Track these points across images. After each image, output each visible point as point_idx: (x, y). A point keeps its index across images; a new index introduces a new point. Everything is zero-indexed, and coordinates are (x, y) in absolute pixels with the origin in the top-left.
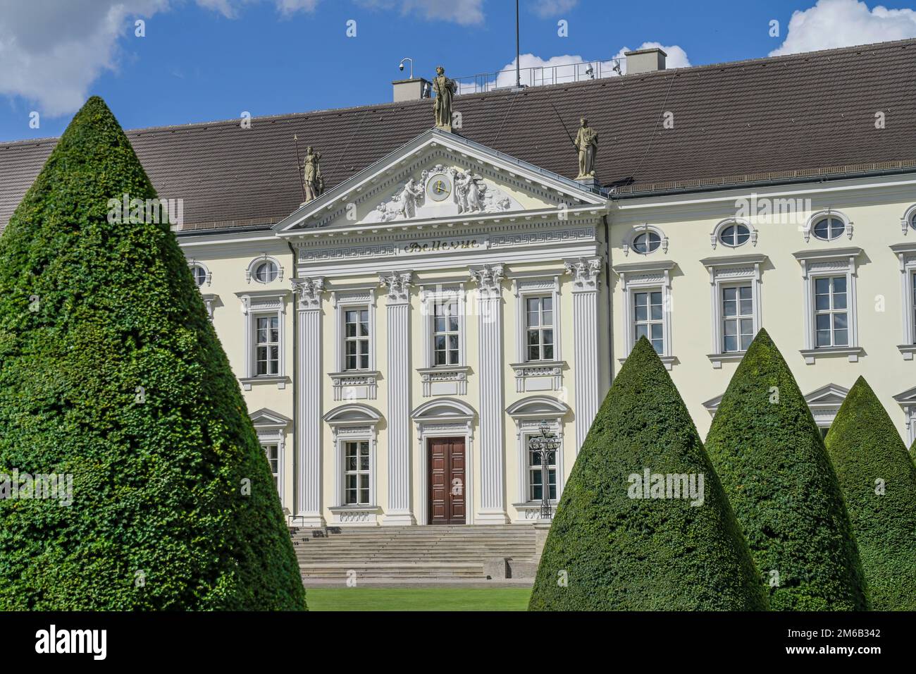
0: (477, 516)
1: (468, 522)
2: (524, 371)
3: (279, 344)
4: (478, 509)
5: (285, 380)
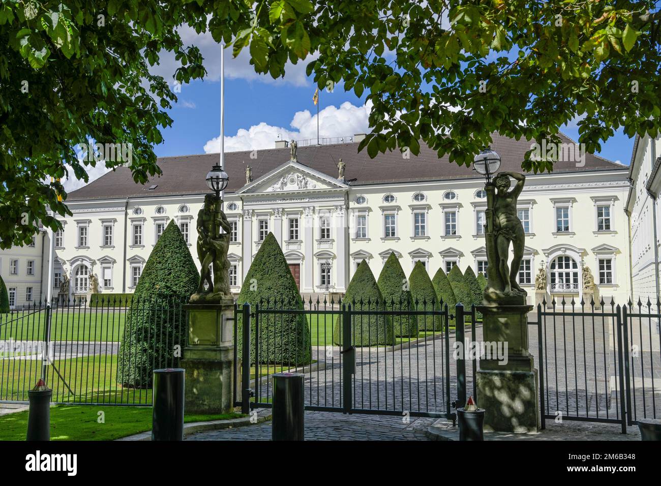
0: (304, 290)
1: (301, 292)
2: (320, 242)
3: (237, 231)
4: (304, 287)
5: (239, 243)
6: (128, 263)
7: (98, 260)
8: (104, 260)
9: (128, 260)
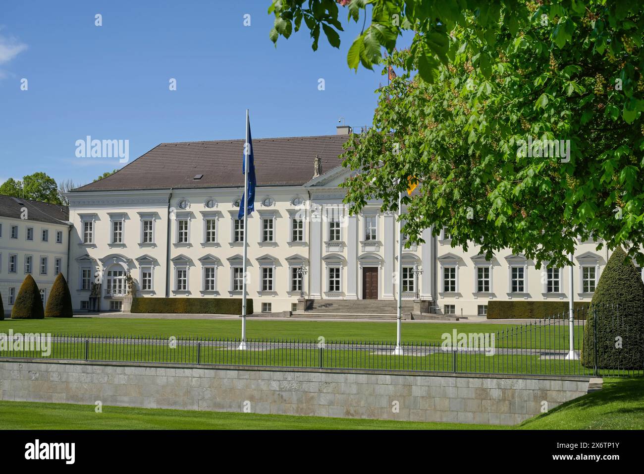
0: (383, 297)
1: (379, 299)
3: (303, 229)
4: (383, 294)
6: (172, 263)
7: (137, 259)
8: (144, 260)
9: (172, 260)
